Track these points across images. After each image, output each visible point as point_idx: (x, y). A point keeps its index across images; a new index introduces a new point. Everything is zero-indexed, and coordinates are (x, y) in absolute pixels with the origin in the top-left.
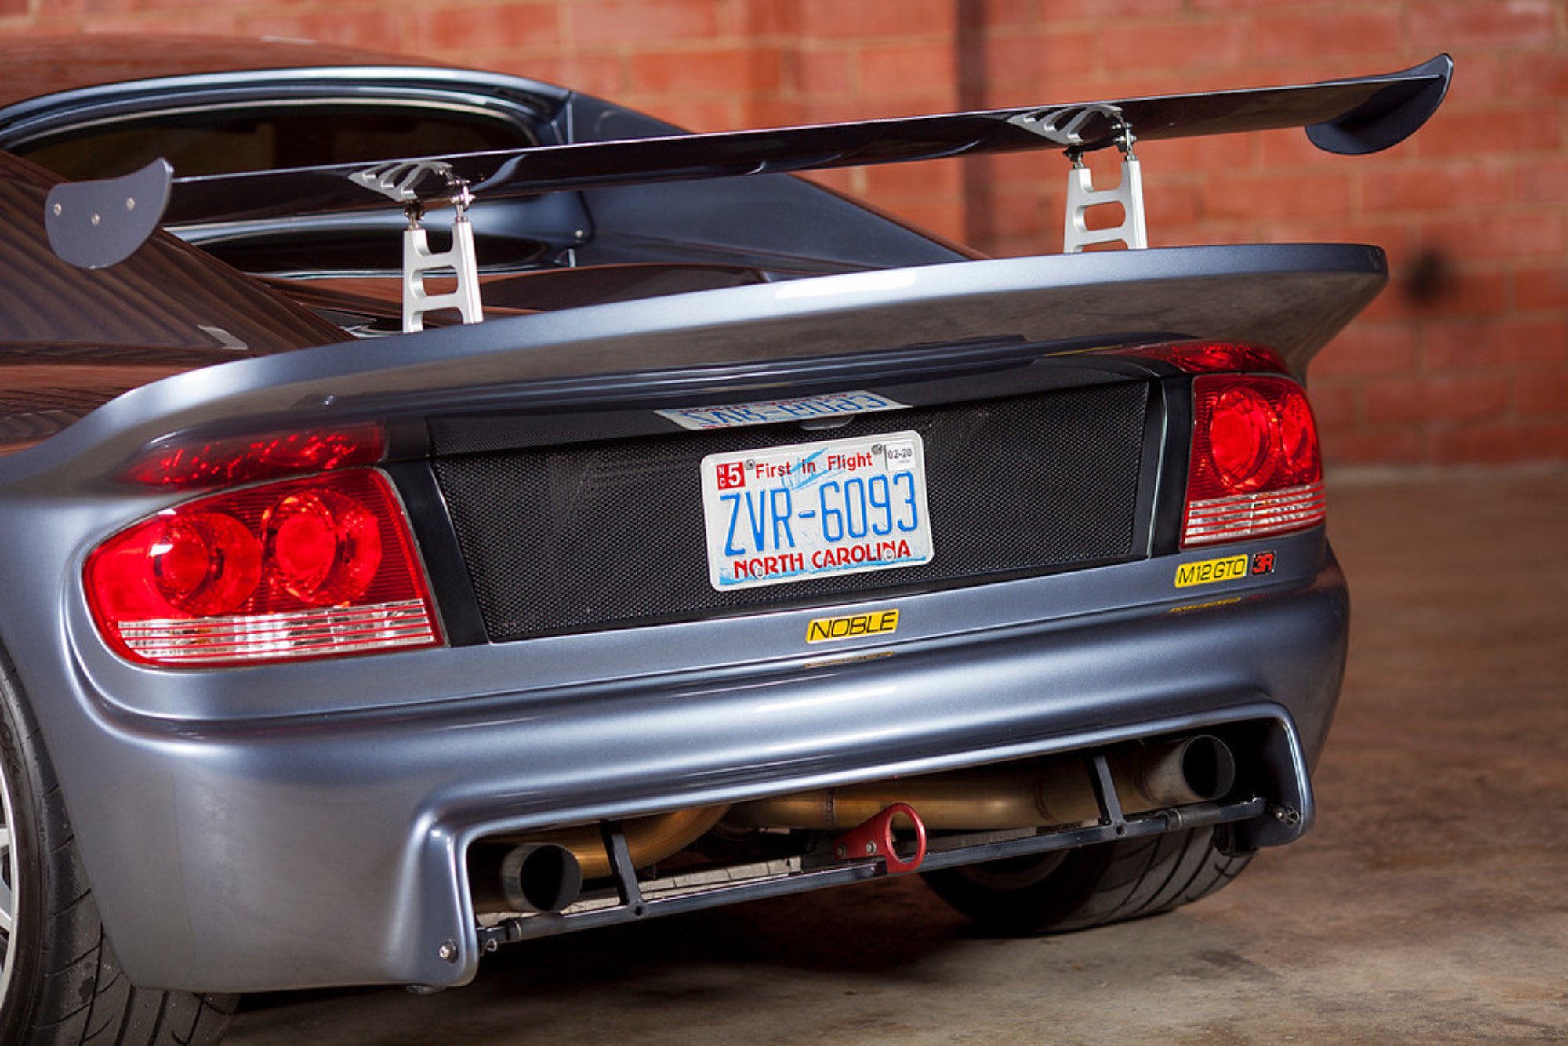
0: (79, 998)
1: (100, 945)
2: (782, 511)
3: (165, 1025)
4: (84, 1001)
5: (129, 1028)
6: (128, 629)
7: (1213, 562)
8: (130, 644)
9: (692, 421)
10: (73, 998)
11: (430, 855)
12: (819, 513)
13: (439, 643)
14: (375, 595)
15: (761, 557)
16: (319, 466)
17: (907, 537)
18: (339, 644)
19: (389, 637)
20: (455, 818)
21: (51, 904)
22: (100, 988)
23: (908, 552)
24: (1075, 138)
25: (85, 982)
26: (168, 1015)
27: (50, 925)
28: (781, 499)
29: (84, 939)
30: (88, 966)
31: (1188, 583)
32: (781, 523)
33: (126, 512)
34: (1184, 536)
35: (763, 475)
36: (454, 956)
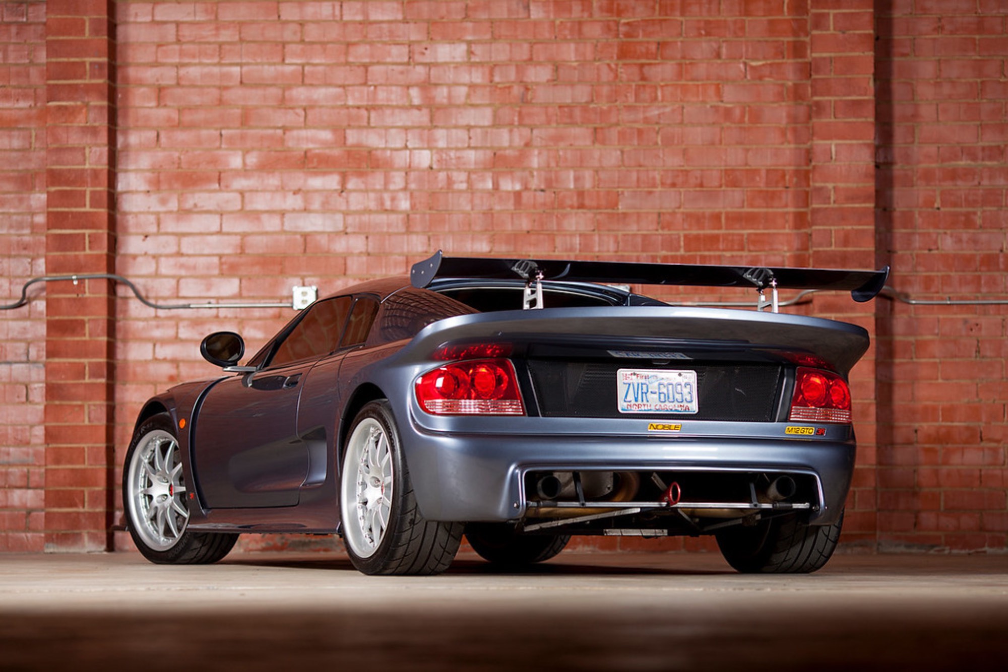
0: (409, 525)
1: (416, 508)
2: (645, 390)
3: (437, 539)
4: (411, 526)
5: (425, 539)
6: (427, 403)
7: (801, 428)
8: (427, 407)
9: (614, 354)
10: (407, 526)
11: (514, 477)
12: (658, 393)
13: (524, 415)
14: (505, 398)
15: (637, 403)
16: (492, 357)
17: (689, 405)
18: (492, 411)
19: (510, 411)
20: (522, 466)
21: (401, 493)
22: (416, 523)
23: (689, 409)
24: (761, 283)
25: (411, 520)
26: (438, 536)
27: (401, 499)
28: (644, 386)
29: (411, 506)
30: (412, 514)
31: (791, 433)
32: (644, 394)
33: (431, 366)
34: (790, 418)
35: (639, 378)
36: (518, 507)
